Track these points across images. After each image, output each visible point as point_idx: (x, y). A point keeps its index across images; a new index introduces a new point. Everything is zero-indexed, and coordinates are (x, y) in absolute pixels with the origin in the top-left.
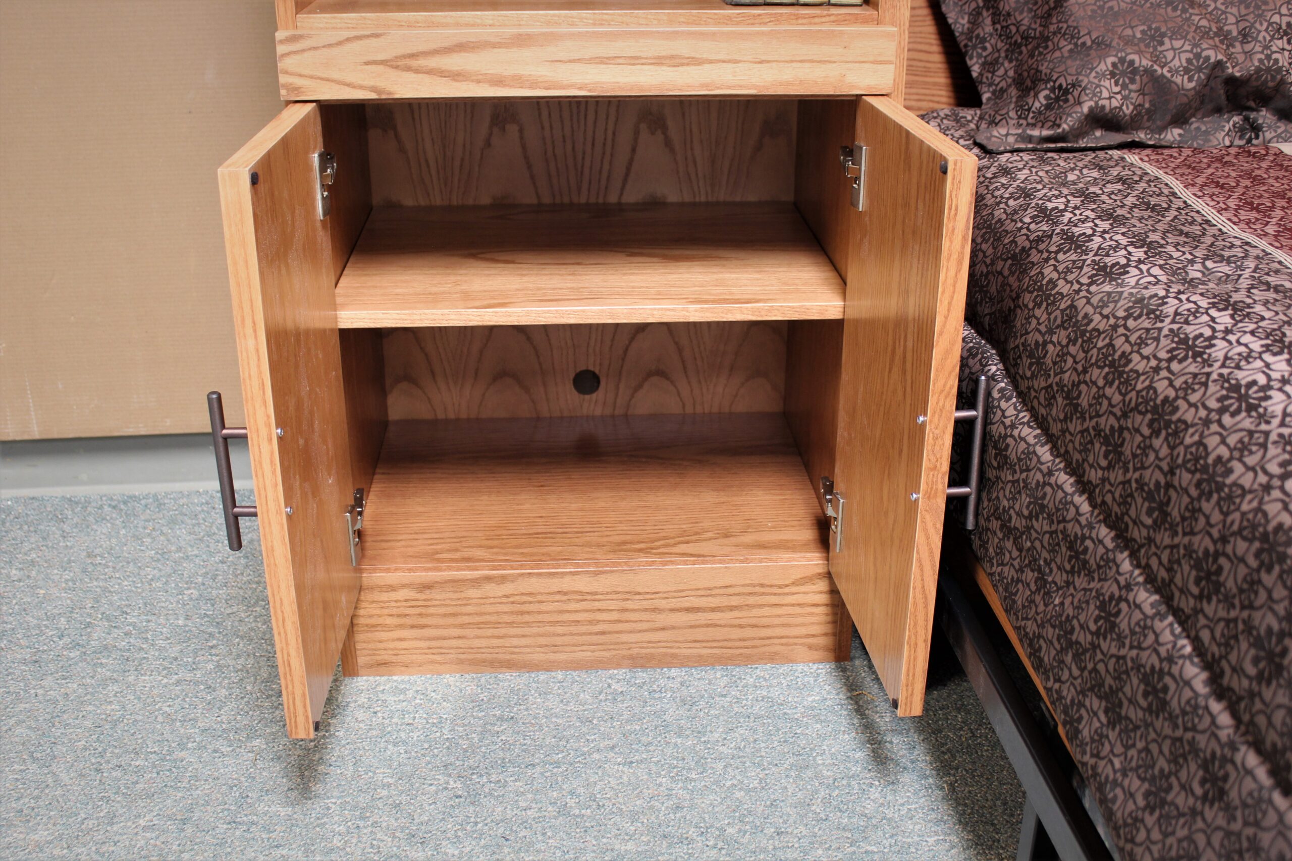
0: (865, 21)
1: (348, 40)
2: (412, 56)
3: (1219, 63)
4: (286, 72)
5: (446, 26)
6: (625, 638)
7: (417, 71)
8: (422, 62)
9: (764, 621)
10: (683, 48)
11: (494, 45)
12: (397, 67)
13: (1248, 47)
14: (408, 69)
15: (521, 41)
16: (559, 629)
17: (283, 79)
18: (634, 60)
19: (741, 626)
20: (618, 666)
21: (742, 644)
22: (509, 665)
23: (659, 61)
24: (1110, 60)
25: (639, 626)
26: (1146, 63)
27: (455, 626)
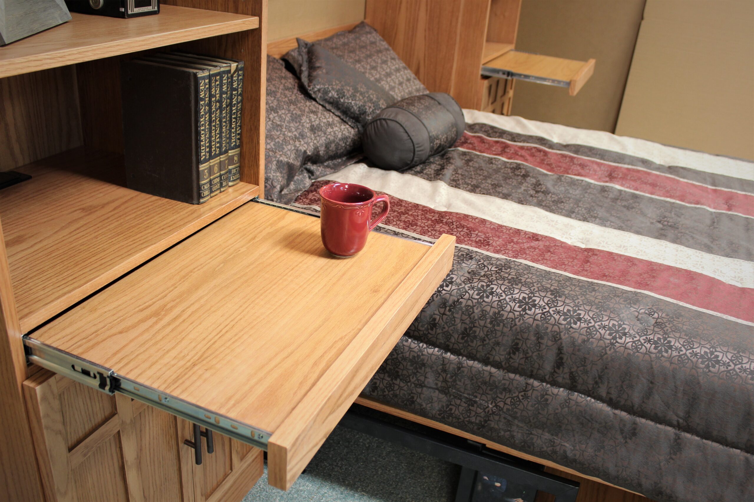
3: (305, 152)
13: (306, 140)
24: (275, 163)
26: (286, 160)
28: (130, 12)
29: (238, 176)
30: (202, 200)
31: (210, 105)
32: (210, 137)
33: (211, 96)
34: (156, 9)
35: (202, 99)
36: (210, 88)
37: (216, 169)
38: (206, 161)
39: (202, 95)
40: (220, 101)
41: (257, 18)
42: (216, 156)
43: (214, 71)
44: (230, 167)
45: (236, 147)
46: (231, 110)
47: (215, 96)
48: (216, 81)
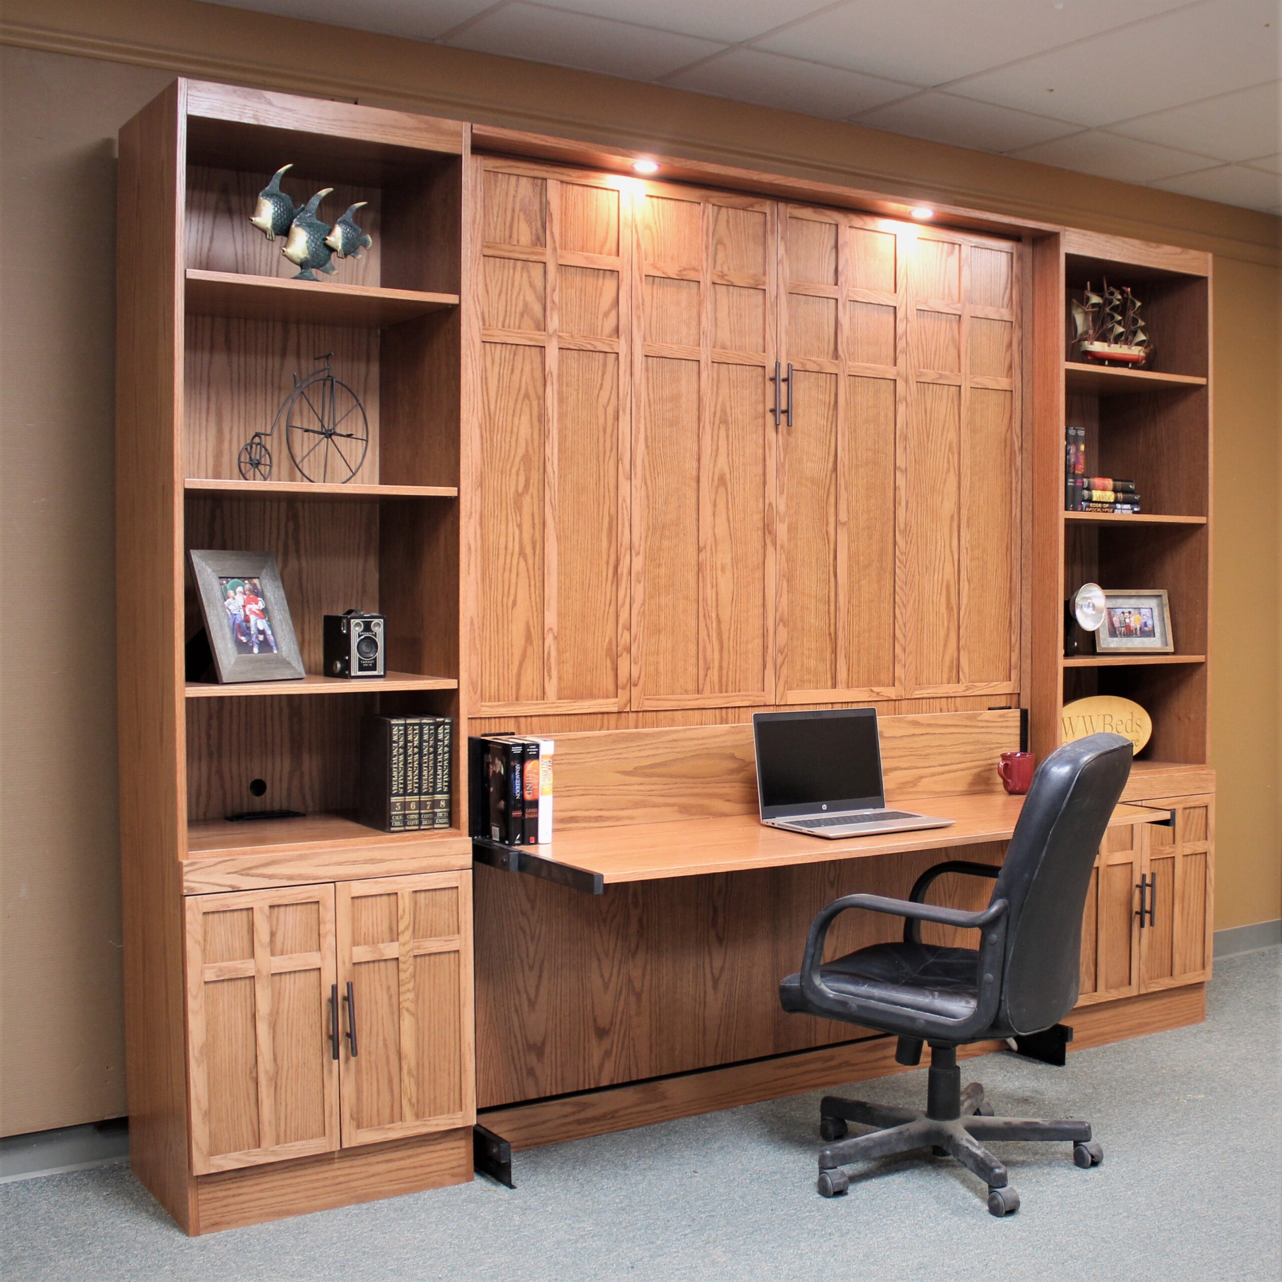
0: (455, 835)
1: (219, 863)
2: (250, 868)
4: (188, 881)
5: (258, 853)
6: (354, 1184)
7: (252, 876)
8: (253, 872)
9: (427, 1162)
10: (377, 854)
11: (289, 861)
12: (242, 875)
14: (248, 875)
15: (301, 857)
16: (316, 1185)
17: (185, 884)
18: (354, 862)
19: (415, 1167)
20: (350, 1204)
21: (416, 1179)
22: (288, 1213)
23: (366, 862)
25: (359, 1176)
27: (258, 1192)
28: (353, 674)
29: (446, 820)
30: (392, 829)
31: (405, 747)
32: (405, 776)
33: (406, 741)
34: (382, 673)
35: (395, 742)
36: (406, 735)
37: (413, 806)
38: (397, 795)
39: (395, 738)
40: (420, 747)
41: (456, 681)
42: (412, 794)
43: (409, 721)
44: (436, 810)
45: (442, 792)
46: (435, 759)
47: (413, 742)
48: (414, 730)
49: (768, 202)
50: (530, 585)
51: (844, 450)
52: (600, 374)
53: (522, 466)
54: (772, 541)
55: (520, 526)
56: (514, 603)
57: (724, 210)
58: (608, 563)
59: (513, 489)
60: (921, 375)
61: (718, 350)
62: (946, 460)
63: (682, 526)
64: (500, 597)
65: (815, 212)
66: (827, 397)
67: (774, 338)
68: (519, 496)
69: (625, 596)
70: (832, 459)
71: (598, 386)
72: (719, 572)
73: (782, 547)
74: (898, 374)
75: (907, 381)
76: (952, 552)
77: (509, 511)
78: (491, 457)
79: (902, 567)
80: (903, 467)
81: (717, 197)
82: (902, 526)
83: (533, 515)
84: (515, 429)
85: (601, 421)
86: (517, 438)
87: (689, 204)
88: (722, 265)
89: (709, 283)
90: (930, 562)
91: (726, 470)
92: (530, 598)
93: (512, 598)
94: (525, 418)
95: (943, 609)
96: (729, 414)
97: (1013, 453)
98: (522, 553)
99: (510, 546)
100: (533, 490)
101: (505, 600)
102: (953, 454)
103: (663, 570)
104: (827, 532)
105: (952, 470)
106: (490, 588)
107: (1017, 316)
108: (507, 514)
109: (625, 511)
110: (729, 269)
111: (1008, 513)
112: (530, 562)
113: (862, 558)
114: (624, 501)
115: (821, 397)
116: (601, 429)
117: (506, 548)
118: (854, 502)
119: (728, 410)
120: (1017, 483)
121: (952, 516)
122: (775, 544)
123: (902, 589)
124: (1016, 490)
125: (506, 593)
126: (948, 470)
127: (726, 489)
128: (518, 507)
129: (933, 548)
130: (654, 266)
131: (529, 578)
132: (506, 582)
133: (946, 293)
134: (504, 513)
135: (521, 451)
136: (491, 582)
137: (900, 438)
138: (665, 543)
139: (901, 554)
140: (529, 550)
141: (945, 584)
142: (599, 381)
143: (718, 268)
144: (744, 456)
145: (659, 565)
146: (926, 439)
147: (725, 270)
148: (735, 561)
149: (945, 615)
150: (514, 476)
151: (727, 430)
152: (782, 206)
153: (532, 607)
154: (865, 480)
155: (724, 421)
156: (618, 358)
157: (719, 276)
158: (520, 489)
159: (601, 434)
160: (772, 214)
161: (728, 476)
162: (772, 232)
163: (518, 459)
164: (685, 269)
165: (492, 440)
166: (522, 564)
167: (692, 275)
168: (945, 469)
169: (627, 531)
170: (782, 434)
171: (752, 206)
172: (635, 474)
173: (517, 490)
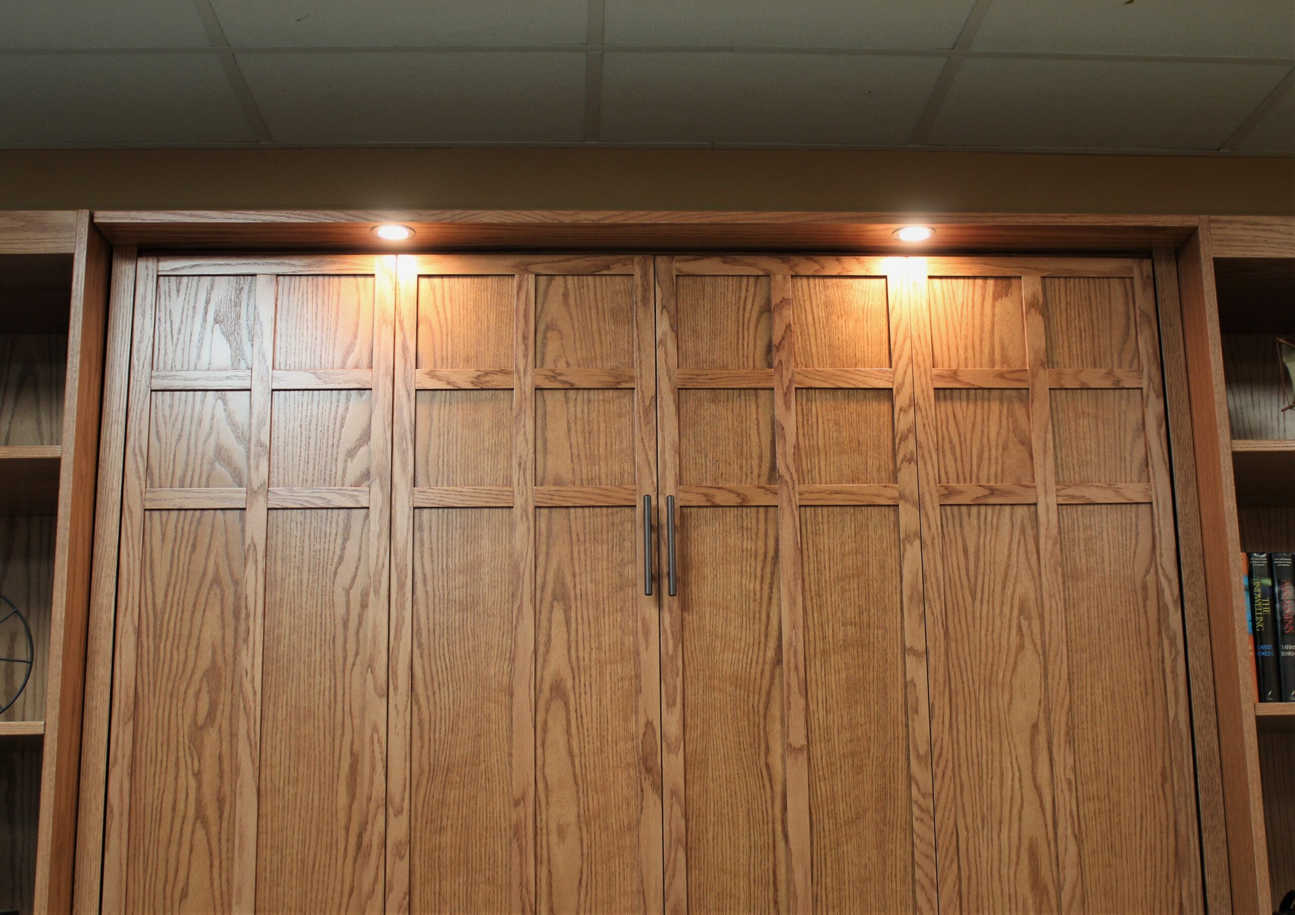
49: (637, 259)
50: (211, 866)
51: (794, 627)
52: (340, 541)
53: (205, 685)
54: (653, 784)
55: (198, 775)
56: (184, 894)
57: (559, 281)
58: (347, 829)
59: (188, 720)
60: (950, 492)
61: (548, 488)
62: (1014, 631)
63: (483, 766)
64: (160, 886)
65: (724, 262)
66: (761, 543)
67: (652, 459)
68: (198, 729)
69: (375, 881)
70: (772, 644)
71: (336, 558)
72: (554, 838)
73: (674, 793)
74: (902, 496)
75: (920, 505)
76: (1037, 788)
77: (181, 753)
78: (155, 674)
79: (926, 818)
80: (921, 647)
81: (542, 264)
82: (923, 748)
83: (220, 758)
84: (196, 631)
85: (340, 611)
86: (198, 645)
87: (495, 279)
88: (555, 361)
89: (529, 391)
90: (990, 808)
91: (566, 673)
92: (212, 885)
93: (180, 885)
94: (213, 616)
95: (1025, 889)
96: (571, 586)
97: (1161, 609)
98: (200, 816)
99: (181, 805)
100: (222, 719)
101: (169, 889)
102: (1029, 619)
103: (447, 838)
104: (767, 766)
105: (1028, 645)
106: (145, 870)
107: (1150, 379)
108: (178, 758)
109: (376, 746)
110: (568, 364)
111: (1160, 714)
112: (214, 830)
113: (841, 806)
114: (375, 729)
115: (748, 545)
116: (339, 623)
117: (174, 809)
118: (822, 713)
119: (569, 579)
120: (1174, 660)
121: (1035, 726)
122: (659, 789)
123: (927, 857)
124: (1174, 672)
125: (171, 878)
126: (1021, 647)
127: (566, 705)
128: (196, 746)
129: (996, 782)
130: (432, 374)
131: (211, 854)
132: (172, 861)
133: (997, 356)
134: (173, 757)
135: (204, 662)
136: (146, 862)
137: (911, 599)
138: (452, 794)
139: (924, 796)
140: (211, 812)
141: (1025, 845)
142: (338, 552)
143: (549, 364)
144: (599, 648)
145: (441, 830)
146: (968, 598)
147: (561, 365)
148: (584, 820)
149: (1030, 902)
150: (191, 700)
151: (567, 611)
152: (662, 262)
153: (214, 899)
154: (843, 675)
155: (561, 596)
156: (367, 516)
157: (547, 377)
158: (201, 720)
159: (340, 631)
160: (645, 274)
161: (569, 683)
162: (645, 301)
163: (198, 676)
164: (486, 374)
165: (157, 649)
166: (200, 833)
167: (498, 381)
168: (1013, 648)
169: (380, 778)
170: (670, 610)
171: (608, 267)
172: (396, 688)
173: (195, 722)
